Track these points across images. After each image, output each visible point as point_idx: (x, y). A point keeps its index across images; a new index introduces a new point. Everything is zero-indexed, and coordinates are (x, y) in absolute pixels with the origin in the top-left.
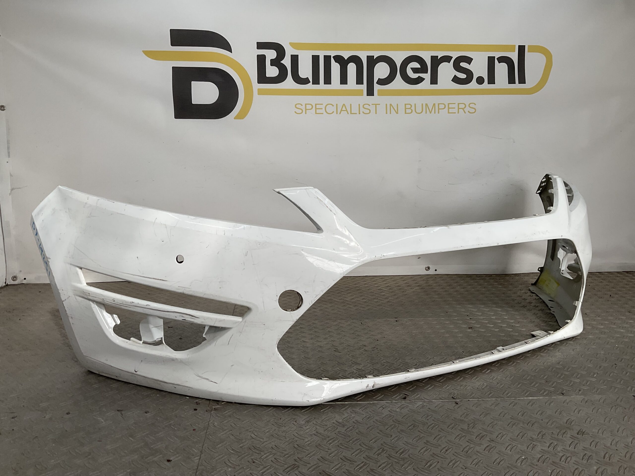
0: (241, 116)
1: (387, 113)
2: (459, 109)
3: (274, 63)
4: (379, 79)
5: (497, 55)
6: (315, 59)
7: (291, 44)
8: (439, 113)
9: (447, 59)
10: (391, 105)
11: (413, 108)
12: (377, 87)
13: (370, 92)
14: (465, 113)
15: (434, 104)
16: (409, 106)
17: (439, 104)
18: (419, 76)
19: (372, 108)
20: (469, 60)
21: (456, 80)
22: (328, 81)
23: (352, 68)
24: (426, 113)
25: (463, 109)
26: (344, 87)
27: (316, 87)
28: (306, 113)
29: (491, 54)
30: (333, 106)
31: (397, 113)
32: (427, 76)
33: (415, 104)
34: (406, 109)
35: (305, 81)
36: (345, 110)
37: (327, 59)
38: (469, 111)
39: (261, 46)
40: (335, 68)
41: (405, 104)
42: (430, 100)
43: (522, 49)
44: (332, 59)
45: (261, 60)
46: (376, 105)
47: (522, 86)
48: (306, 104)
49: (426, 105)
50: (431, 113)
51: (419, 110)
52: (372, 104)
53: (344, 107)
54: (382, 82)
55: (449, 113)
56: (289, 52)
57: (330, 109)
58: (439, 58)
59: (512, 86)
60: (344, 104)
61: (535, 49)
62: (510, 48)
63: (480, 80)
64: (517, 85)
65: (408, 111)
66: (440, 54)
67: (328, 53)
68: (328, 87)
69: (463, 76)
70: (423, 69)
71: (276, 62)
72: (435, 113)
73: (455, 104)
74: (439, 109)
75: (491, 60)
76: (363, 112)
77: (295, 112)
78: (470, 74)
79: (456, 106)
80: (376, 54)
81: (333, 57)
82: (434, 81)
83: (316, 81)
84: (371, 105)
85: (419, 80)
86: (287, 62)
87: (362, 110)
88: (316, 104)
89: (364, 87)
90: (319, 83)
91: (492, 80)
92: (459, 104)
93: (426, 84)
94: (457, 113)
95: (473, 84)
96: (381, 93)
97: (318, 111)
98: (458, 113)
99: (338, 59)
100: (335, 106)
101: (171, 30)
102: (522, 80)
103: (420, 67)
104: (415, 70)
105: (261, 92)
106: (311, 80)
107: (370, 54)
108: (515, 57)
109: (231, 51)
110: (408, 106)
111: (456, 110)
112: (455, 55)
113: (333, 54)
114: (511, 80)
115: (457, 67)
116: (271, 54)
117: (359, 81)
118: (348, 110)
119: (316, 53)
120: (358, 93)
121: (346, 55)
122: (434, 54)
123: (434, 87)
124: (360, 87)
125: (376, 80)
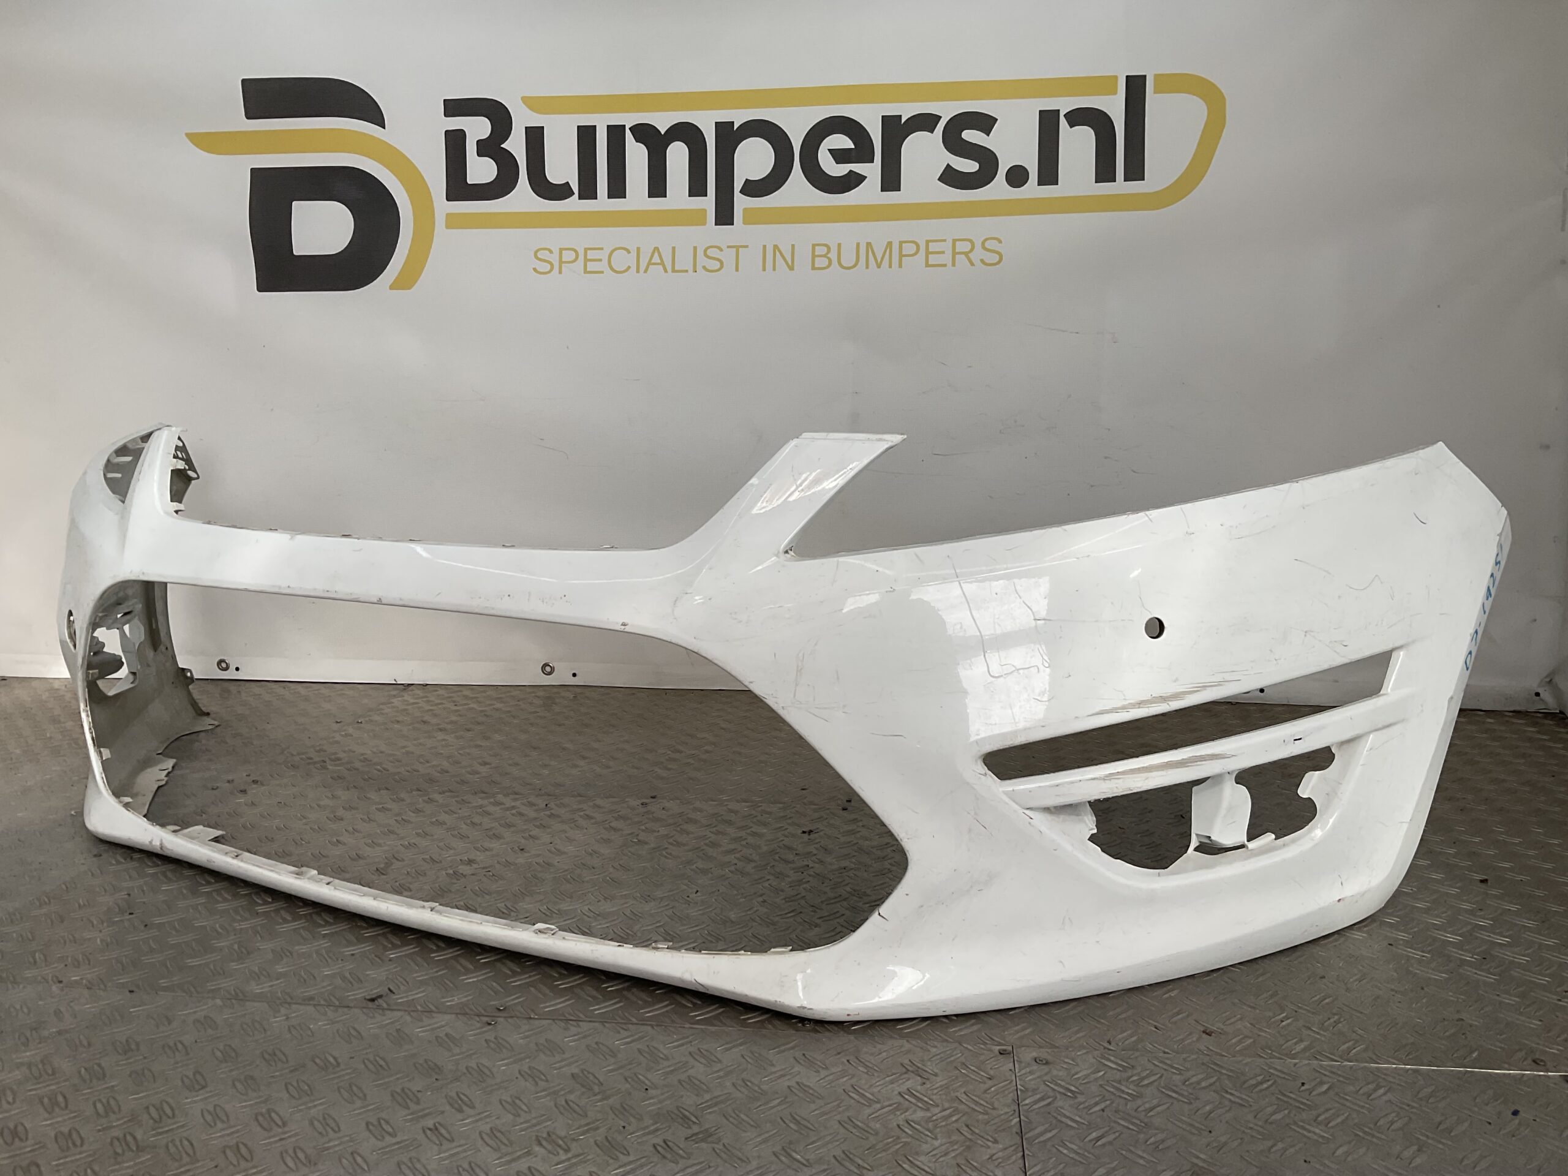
0: (405, 282)
1: (764, 270)
2: (955, 253)
3: (486, 148)
4: (747, 179)
5: (1065, 105)
6: (586, 135)
7: (525, 100)
8: (900, 266)
9: (926, 122)
10: (776, 247)
11: (833, 255)
12: (741, 202)
13: (724, 215)
14: (972, 264)
15: (890, 244)
16: (824, 250)
17: (901, 243)
18: (851, 171)
19: (728, 256)
20: (985, 123)
21: (950, 177)
22: (617, 189)
23: (678, 155)
24: (867, 267)
25: (966, 254)
26: (657, 203)
27: (588, 205)
28: (560, 272)
29: (1049, 105)
30: (629, 252)
31: (791, 268)
32: (872, 171)
33: (839, 245)
34: (814, 256)
35: (561, 192)
36: (659, 261)
37: (616, 133)
38: (982, 261)
39: (454, 108)
40: (636, 155)
41: (814, 246)
42: (880, 232)
43: (1136, 87)
44: (628, 133)
45: (455, 141)
46: (737, 247)
47: (1135, 186)
48: (561, 250)
49: (869, 244)
50: (879, 266)
51: (848, 259)
52: (728, 247)
53: (656, 255)
54: (753, 189)
55: (927, 265)
56: (522, 119)
57: (621, 260)
58: (903, 121)
59: (1106, 188)
60: (656, 249)
61: (1173, 83)
62: (1104, 85)
63: (1017, 176)
64: (1120, 186)
65: (821, 262)
66: (907, 111)
67: (616, 120)
68: (617, 204)
69: (969, 166)
70: (862, 151)
71: (490, 147)
72: (890, 267)
73: (945, 241)
74: (901, 256)
75: (1048, 122)
76: (704, 267)
77: (535, 269)
78: (988, 160)
79: (947, 247)
80: (739, 118)
81: (630, 129)
82: (891, 181)
83: (588, 191)
84: (724, 247)
85: (852, 181)
86: (516, 145)
87: (701, 260)
88: (586, 250)
89: (708, 203)
90: (594, 196)
91: (1049, 174)
92: (954, 241)
93: (869, 192)
94: (950, 264)
95: (998, 188)
96: (751, 217)
97: (591, 266)
98: (954, 265)
99: (644, 133)
100: (634, 254)
101: (243, 81)
102: (1135, 171)
103: (853, 147)
104: (839, 156)
105: (453, 222)
106: (575, 188)
107: (724, 116)
108: (1115, 108)
109: (383, 125)
110: (820, 251)
111: (947, 258)
112: (947, 111)
113: (629, 120)
114: (1104, 172)
115: (953, 142)
116: (478, 128)
117: (697, 188)
118: (666, 263)
119: (587, 120)
120: (694, 218)
121: (663, 122)
122: (891, 110)
123: (892, 197)
124: (698, 202)
125: (738, 185)
